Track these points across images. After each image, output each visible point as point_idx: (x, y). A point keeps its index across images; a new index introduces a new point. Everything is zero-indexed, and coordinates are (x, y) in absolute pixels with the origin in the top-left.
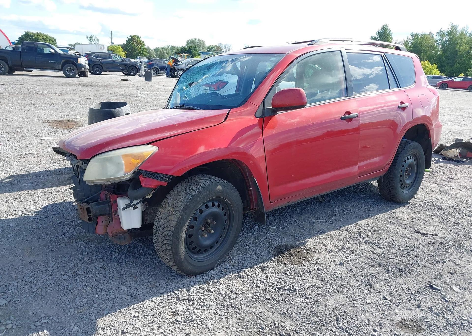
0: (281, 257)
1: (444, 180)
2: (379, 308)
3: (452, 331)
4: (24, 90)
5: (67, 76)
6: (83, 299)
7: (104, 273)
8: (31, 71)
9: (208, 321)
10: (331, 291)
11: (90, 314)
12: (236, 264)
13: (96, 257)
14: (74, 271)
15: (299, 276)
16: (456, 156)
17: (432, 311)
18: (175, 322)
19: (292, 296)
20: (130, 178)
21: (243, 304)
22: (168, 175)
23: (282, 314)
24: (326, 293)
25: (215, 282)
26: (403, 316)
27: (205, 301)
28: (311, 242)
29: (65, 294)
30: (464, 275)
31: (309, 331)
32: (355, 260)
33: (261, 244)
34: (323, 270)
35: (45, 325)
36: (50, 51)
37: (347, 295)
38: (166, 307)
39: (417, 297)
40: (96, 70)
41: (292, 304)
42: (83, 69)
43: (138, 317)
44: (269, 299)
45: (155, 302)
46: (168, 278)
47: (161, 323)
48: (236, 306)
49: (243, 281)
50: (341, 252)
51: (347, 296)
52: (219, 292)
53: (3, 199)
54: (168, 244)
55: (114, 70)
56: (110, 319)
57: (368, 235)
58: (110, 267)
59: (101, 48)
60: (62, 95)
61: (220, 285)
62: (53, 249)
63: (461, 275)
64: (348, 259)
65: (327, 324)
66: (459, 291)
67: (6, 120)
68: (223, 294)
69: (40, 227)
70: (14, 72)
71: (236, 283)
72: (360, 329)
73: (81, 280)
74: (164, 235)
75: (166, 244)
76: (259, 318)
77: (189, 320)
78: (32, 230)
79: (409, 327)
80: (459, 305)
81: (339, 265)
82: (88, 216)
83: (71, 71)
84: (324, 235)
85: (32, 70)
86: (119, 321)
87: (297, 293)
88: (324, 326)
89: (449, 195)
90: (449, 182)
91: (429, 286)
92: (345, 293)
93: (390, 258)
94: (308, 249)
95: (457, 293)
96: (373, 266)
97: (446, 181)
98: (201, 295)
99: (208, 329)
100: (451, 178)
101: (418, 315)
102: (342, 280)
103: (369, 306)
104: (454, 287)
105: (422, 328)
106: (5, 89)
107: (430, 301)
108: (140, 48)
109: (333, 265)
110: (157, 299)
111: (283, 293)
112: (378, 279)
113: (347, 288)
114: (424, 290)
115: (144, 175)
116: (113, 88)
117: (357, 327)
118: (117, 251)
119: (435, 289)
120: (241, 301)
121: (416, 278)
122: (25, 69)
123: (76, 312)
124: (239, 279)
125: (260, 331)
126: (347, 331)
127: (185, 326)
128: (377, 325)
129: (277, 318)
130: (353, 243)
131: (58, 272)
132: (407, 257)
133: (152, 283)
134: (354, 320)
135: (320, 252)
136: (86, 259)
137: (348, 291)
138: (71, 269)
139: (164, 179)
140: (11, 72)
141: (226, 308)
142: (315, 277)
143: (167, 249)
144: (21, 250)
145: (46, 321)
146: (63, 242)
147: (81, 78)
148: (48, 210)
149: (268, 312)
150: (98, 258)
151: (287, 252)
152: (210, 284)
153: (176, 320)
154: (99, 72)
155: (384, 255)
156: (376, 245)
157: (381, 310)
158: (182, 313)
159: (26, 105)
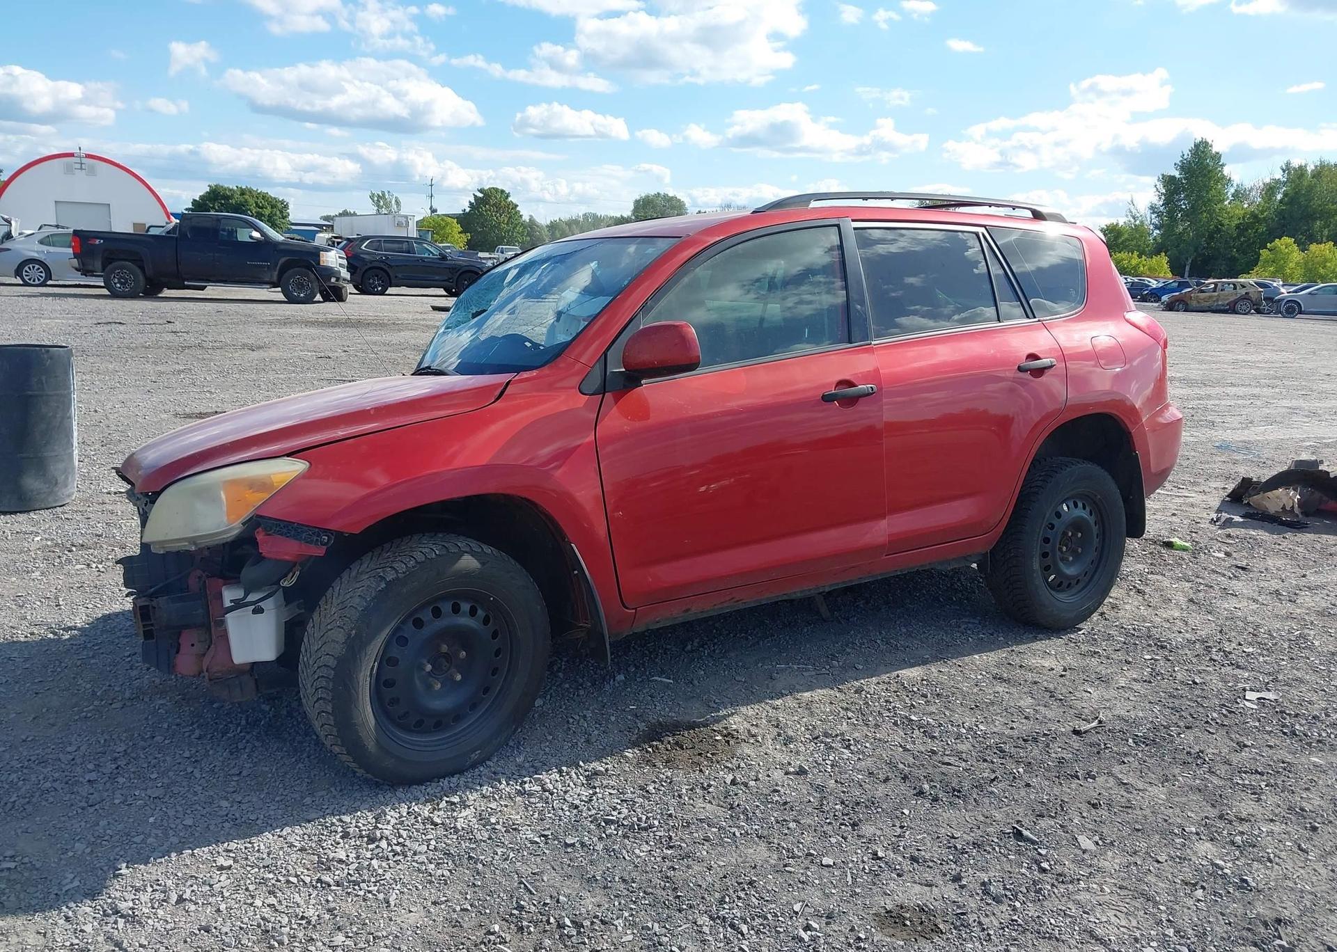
0: (650, 750)
1: (1217, 572)
2: (849, 879)
3: (1015, 940)
4: (170, 337)
5: (291, 300)
6: (116, 823)
7: (189, 770)
8: (203, 288)
9: (394, 886)
10: (741, 834)
11: (118, 857)
12: (527, 765)
13: (187, 734)
14: (119, 763)
15: (674, 796)
16: (1288, 508)
17: (986, 892)
18: (314, 883)
19: (633, 840)
20: (237, 537)
21: (499, 853)
22: (326, 531)
23: (589, 880)
24: (725, 839)
25: (453, 803)
26: (901, 898)
27: (407, 843)
28: (746, 718)
29: (80, 811)
30: (1130, 811)
31: (638, 920)
32: (845, 764)
33: (613, 719)
34: (746, 785)
35: (7, 874)
36: (251, 237)
37: (779, 844)
38: (306, 850)
39: (966, 856)
40: (373, 283)
41: (624, 858)
42: (333, 280)
43: (230, 867)
44: (573, 845)
45: (285, 839)
46: (338, 789)
47: (279, 883)
48: (481, 857)
49: (527, 802)
50: (816, 744)
51: (777, 848)
52: (452, 826)
53: (17, 599)
54: (324, 699)
55: (419, 282)
56: (162, 869)
57: (912, 705)
58: (211, 758)
59: (399, 225)
60: (260, 348)
61: (463, 810)
62: (89, 715)
63: (1121, 811)
64: (827, 762)
65: (691, 907)
66: (1092, 847)
67: (96, 411)
68: (460, 828)
69: (78, 664)
70: (160, 291)
71: (506, 806)
72: (771, 922)
73: (129, 784)
74: (316, 677)
75: (321, 698)
76: (525, 885)
77: (349, 882)
78: (59, 670)
79: (905, 925)
80: (1072, 882)
81: (797, 773)
82: (144, 626)
83: (301, 287)
84: (790, 701)
85: (206, 286)
86: (179, 874)
87: (651, 834)
88: (680, 912)
89: (1210, 613)
90: (1230, 578)
91: (1013, 833)
92: (776, 841)
93: (943, 764)
94: (729, 734)
95: (1084, 852)
96: (887, 780)
97: (1224, 575)
98: (405, 830)
99: (388, 902)
100: (1243, 569)
101: (943, 898)
102: (785, 809)
103: (825, 872)
104: (1081, 839)
105: (939, 928)
106: (121, 336)
107: (998, 867)
108: (507, 224)
109: (778, 775)
110: (294, 832)
111: (616, 832)
112: (883, 810)
113: (788, 828)
114: (993, 841)
115: (268, 529)
116: (399, 331)
117: (766, 918)
118: (243, 722)
119: (1028, 840)
120: (498, 846)
121: (987, 814)
122: (186, 283)
123: (89, 850)
124: (518, 799)
125: (512, 915)
126: (732, 926)
127: (335, 894)
128: (822, 917)
129: (569, 888)
130: (861, 722)
131: (81, 764)
132: (993, 763)
133: (297, 796)
134: (767, 901)
135: (758, 742)
136: (159, 737)
137: (786, 834)
138: (115, 759)
139: (315, 538)
140: (151, 290)
141: (453, 861)
142: (720, 799)
143: (323, 712)
144: (16, 713)
145: (12, 865)
146: (120, 698)
147: (327, 304)
148: (114, 627)
149: (555, 874)
150: (190, 736)
151: (670, 739)
152: (438, 805)
153: (319, 880)
154: (380, 288)
155: (930, 756)
156: (922, 730)
157: (850, 883)
158: (339, 865)
159: (161, 373)
